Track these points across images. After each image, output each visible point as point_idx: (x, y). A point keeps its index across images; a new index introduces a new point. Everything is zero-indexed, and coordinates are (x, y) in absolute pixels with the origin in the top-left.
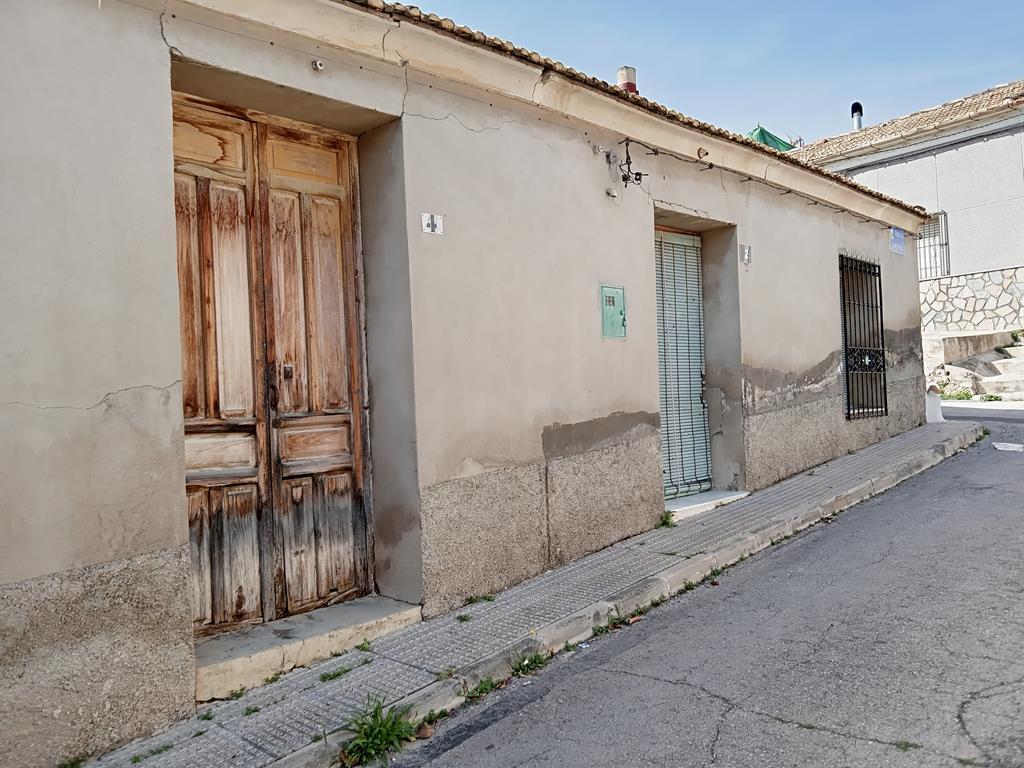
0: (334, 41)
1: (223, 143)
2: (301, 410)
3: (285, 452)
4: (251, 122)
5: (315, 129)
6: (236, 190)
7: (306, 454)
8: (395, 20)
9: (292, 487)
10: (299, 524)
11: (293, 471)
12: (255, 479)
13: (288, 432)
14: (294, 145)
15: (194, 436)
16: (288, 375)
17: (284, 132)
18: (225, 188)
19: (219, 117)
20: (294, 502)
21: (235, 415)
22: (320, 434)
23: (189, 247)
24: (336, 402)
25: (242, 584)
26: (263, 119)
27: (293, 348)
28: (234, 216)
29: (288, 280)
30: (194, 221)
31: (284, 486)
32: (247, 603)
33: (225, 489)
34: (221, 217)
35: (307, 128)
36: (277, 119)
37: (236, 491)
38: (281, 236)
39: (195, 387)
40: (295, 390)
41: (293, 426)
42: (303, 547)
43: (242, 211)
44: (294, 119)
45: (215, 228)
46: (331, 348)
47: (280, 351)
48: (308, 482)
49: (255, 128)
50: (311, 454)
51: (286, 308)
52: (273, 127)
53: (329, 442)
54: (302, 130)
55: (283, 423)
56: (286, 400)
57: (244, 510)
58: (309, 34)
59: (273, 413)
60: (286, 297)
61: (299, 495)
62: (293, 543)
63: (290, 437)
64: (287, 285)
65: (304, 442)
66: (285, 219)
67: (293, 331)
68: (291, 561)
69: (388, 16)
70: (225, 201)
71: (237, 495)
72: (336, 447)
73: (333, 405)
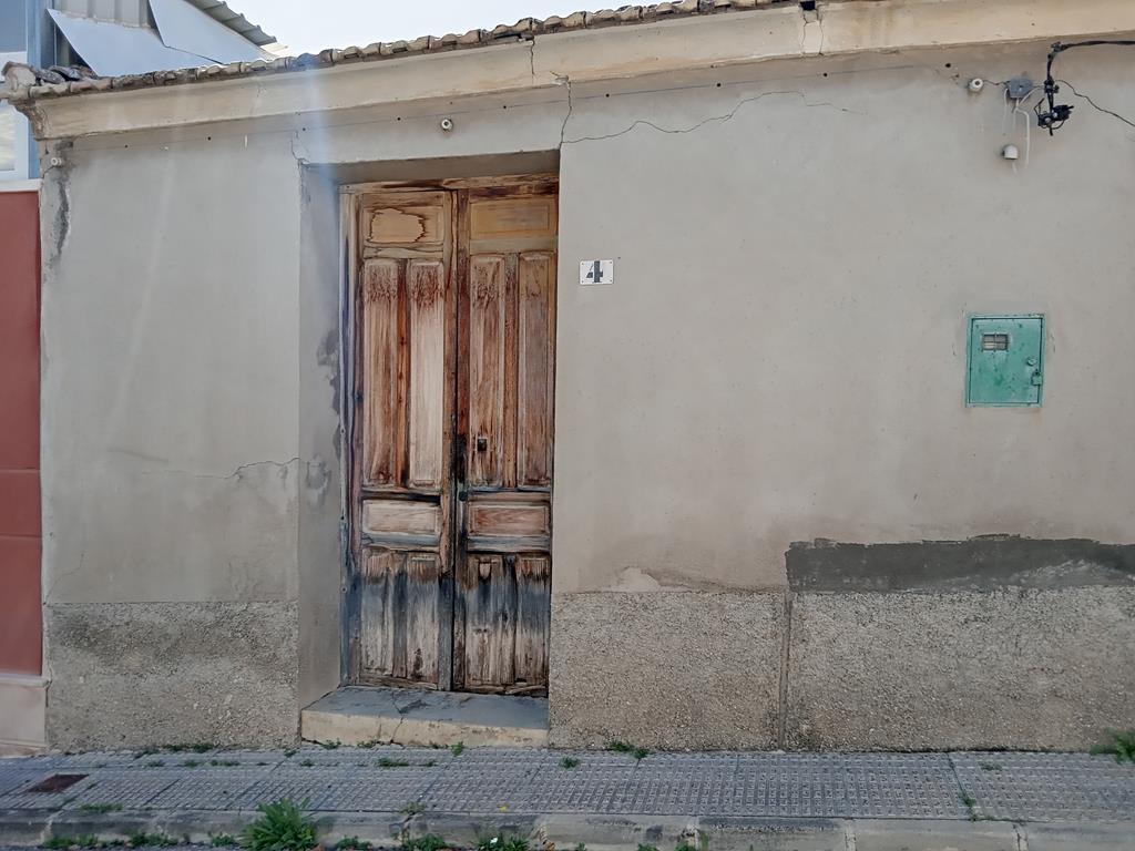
0: (467, 91)
1: (423, 219)
2: (494, 484)
3: (473, 525)
4: (451, 191)
5: (520, 179)
6: (437, 263)
7: (497, 531)
8: (527, 40)
9: (480, 563)
10: (484, 602)
11: (478, 547)
12: (436, 549)
13: (478, 506)
14: (501, 202)
15: (384, 501)
16: (482, 448)
17: (487, 192)
18: (425, 264)
19: (418, 195)
20: (480, 578)
21: (424, 485)
22: (514, 510)
23: (389, 327)
24: (536, 478)
25: (421, 648)
26: (461, 185)
27: (489, 419)
28: (433, 289)
29: (488, 348)
30: (394, 301)
31: (472, 561)
32: (424, 666)
33: (410, 554)
34: (421, 294)
35: (511, 181)
36: (476, 181)
37: (421, 557)
38: (482, 304)
39: (388, 456)
40: (488, 463)
41: (481, 500)
42: (487, 627)
43: (441, 284)
44: (494, 175)
45: (414, 306)
46: (534, 419)
47: (474, 423)
48: (497, 560)
49: (455, 196)
50: (503, 531)
51: (483, 379)
52: (474, 190)
53: (524, 522)
54: (506, 184)
55: (470, 497)
56: (476, 473)
57: (426, 577)
58: (439, 94)
59: (460, 486)
60: (485, 366)
61: (488, 571)
62: (476, 620)
63: (480, 511)
64: (486, 354)
65: (494, 517)
66: (488, 285)
67: (490, 402)
68: (473, 637)
69: (516, 38)
70: (425, 277)
71: (420, 561)
72: (532, 527)
73: (531, 482)
